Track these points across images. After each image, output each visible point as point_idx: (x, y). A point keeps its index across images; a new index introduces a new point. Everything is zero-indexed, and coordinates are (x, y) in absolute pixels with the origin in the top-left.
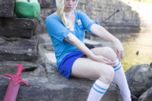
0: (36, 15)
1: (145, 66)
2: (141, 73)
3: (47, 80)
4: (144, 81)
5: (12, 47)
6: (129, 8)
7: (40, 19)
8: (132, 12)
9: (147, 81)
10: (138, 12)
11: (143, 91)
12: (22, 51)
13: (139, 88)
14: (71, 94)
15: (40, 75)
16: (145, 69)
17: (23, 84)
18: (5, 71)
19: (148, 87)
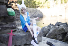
0: (14, 15)
1: (46, 26)
2: (45, 29)
3: (20, 33)
4: (46, 31)
5: (8, 25)
6: (39, 11)
7: (15, 16)
8: (40, 12)
9: (47, 31)
10: (42, 11)
11: (47, 34)
12: (11, 26)
13: (45, 33)
14: (28, 36)
15: (18, 32)
16: (46, 27)
17: (14, 35)
18: (7, 32)
19: (48, 32)
